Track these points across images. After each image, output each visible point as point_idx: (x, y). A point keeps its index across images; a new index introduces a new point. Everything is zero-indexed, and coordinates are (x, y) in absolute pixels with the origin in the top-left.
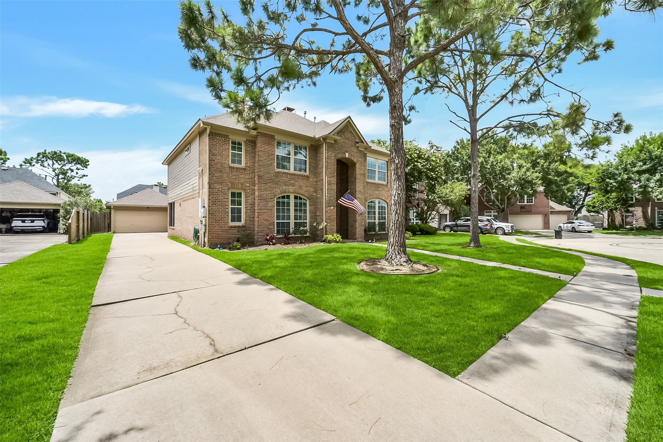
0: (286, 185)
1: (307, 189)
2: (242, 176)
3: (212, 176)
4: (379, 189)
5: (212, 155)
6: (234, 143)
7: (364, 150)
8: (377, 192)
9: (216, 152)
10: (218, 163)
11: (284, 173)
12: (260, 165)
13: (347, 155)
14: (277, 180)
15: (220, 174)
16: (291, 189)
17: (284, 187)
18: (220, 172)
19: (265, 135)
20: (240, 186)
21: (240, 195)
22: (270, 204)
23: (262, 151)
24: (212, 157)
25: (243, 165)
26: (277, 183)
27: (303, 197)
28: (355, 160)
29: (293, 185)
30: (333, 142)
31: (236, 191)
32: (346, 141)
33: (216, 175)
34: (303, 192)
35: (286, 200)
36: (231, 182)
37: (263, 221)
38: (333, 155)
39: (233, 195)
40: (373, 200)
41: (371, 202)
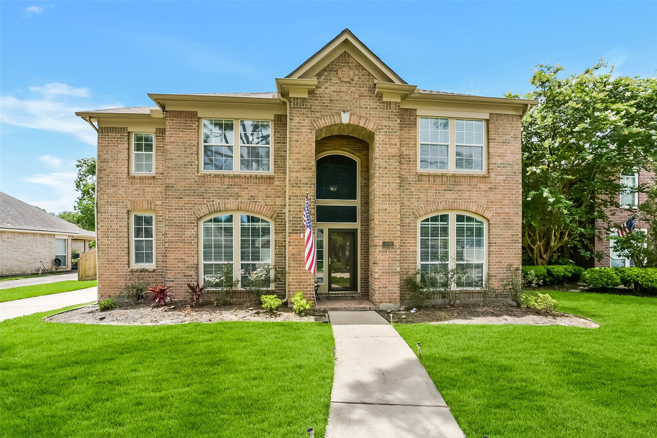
0: (221, 197)
1: (269, 201)
2: (150, 189)
3: (101, 194)
4: (459, 188)
5: (102, 162)
6: (139, 139)
7: (399, 100)
8: (449, 196)
9: (107, 156)
10: (111, 173)
11: (216, 176)
12: (169, 168)
13: (345, 118)
14: (201, 190)
15: (114, 189)
16: (232, 203)
17: (216, 201)
18: (114, 186)
19: (179, 114)
20: (146, 206)
21: (148, 221)
22: (189, 233)
23: (173, 142)
24: (102, 164)
25: (153, 173)
26: (202, 195)
27: (261, 217)
28: (370, 127)
29: (237, 196)
30: (306, 96)
31: (143, 214)
32: (344, 89)
33: (108, 191)
34: (257, 209)
35: (223, 225)
36: (131, 201)
37: (174, 262)
38: (307, 122)
39: (138, 219)
40: (439, 214)
41: (434, 219)
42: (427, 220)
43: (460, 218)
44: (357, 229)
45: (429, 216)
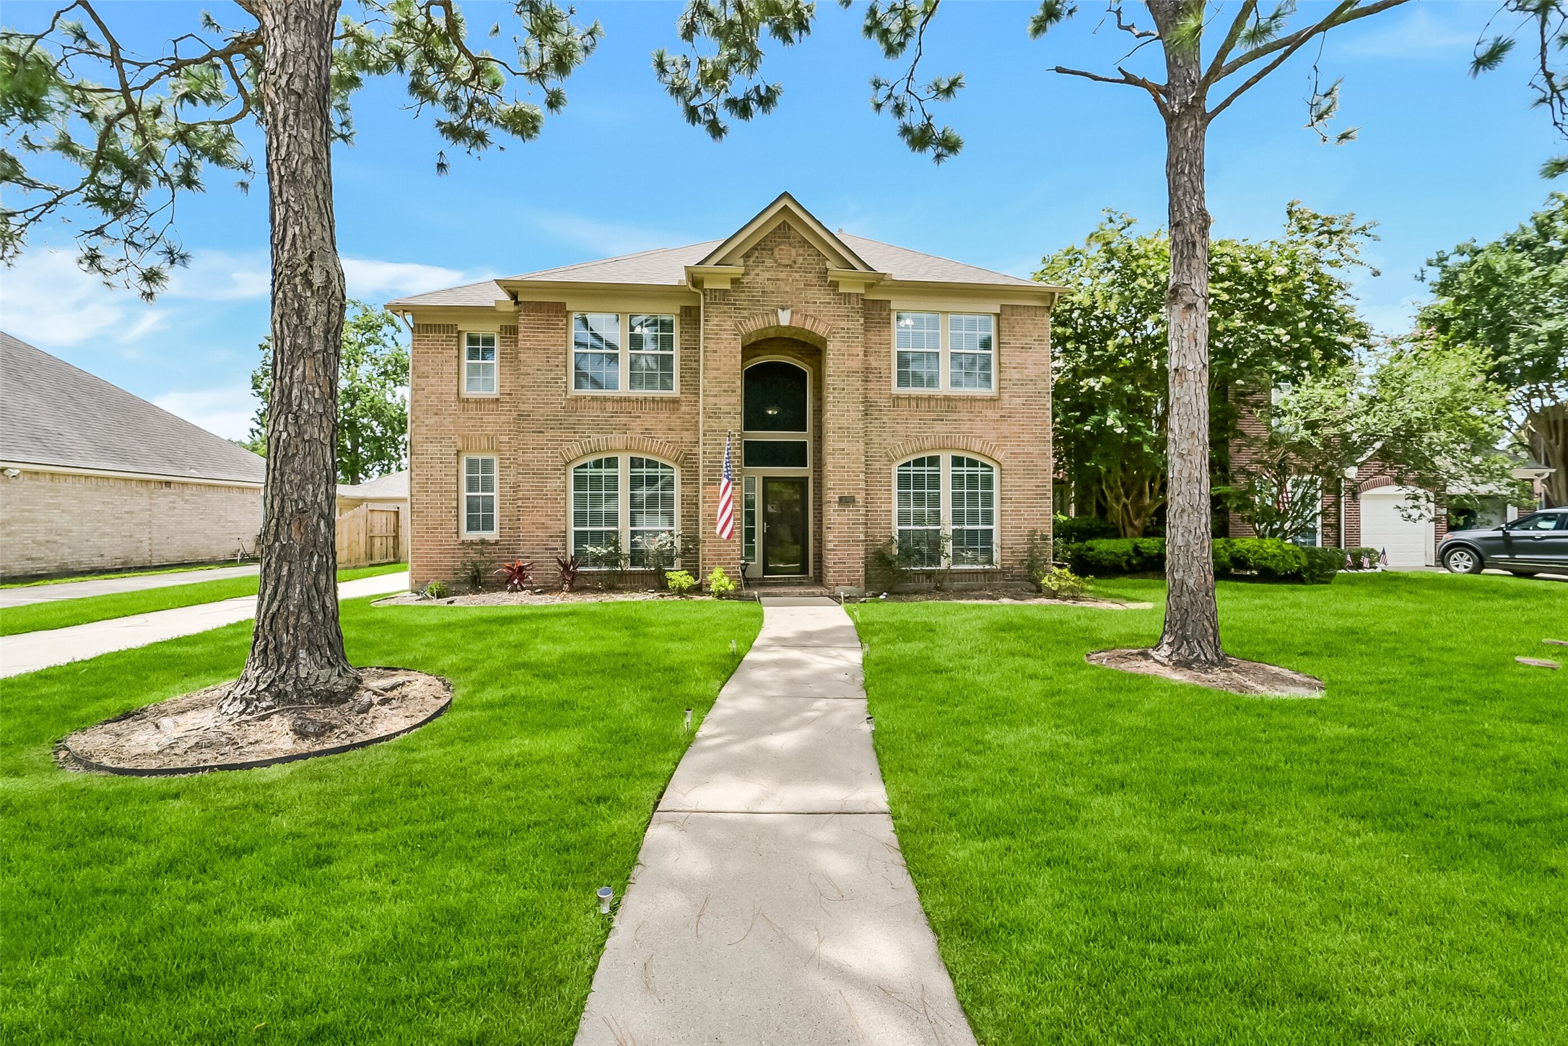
0: (601, 430)
1: (673, 436)
2: (491, 418)
3: (417, 426)
4: (955, 416)
5: (418, 377)
6: (473, 340)
8: (940, 428)
9: (427, 368)
10: (432, 393)
11: (594, 399)
12: (523, 387)
13: (784, 318)
14: (572, 420)
15: (436, 418)
16: (617, 440)
17: (595, 437)
18: (437, 414)
19: (538, 307)
20: (485, 443)
21: (487, 465)
22: (553, 484)
23: (529, 349)
24: (419, 381)
25: (495, 393)
26: (572, 428)
27: (660, 461)
28: (821, 330)
29: (625, 428)
30: (728, 286)
31: (480, 457)
32: (783, 275)
33: (427, 422)
34: (655, 448)
35: (604, 472)
36: (463, 436)
37: (532, 528)
38: (729, 324)
39: (472, 465)
40: (925, 455)
41: (919, 462)
42: (908, 464)
43: (957, 461)
44: (807, 478)
45: (911, 459)
